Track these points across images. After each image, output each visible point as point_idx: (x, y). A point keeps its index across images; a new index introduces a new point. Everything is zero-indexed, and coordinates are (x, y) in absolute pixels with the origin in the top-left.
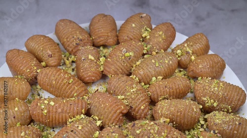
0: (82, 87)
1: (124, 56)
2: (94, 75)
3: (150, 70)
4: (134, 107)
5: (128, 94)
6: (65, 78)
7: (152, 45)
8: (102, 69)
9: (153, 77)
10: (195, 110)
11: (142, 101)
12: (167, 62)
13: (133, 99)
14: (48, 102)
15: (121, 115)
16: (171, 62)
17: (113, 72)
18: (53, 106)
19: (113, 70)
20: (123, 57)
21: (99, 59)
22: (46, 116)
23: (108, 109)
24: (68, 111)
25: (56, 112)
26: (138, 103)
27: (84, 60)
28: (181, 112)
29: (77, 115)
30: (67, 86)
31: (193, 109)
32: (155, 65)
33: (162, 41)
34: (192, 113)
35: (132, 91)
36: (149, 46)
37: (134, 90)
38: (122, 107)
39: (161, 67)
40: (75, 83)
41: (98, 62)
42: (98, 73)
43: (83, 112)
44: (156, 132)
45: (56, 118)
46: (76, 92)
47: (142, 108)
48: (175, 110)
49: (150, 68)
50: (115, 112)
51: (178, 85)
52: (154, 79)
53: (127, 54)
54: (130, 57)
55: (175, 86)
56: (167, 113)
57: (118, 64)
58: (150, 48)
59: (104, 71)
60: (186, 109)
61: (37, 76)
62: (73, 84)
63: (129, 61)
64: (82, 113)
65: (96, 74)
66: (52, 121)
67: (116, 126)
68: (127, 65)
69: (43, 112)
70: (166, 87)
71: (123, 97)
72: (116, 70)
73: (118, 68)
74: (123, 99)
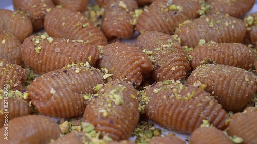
0: (100, 36)
1: (169, 9)
2: (121, 26)
3: (199, 29)
4: (161, 66)
5: (158, 49)
6: (79, 20)
7: (214, 6)
8: (134, 22)
9: (201, 39)
10: (247, 80)
11: (175, 61)
12: (227, 24)
13: (163, 56)
14: (45, 38)
15: (139, 68)
16: (233, 26)
17: (147, 27)
18: (50, 43)
19: (149, 25)
20: (166, 10)
21: (134, 11)
22: (39, 54)
23: (123, 58)
24: (69, 54)
25: (53, 51)
26: (169, 62)
27: (112, 7)
28: (225, 77)
29: (80, 61)
30: (79, 30)
31: (244, 78)
32: (209, 24)
33: (230, 4)
34: (242, 83)
35: (164, 46)
36: (208, 6)
37: (167, 45)
38: (143, 58)
39: (217, 28)
40: (92, 29)
41: (131, 13)
42: (127, 25)
43: (90, 60)
44: (179, 91)
45: (51, 59)
46: (89, 39)
47: (173, 69)
48: (217, 74)
49: (201, 27)
50: (131, 63)
51: (233, 50)
52: (202, 42)
53: (173, 7)
54: (176, 11)
55: (229, 51)
56: (204, 77)
57: (158, 17)
58: (210, 9)
59: (137, 26)
60: (233, 77)
61: (45, 15)
62: (88, 29)
63: (174, 17)
64: (88, 61)
65: (124, 25)
66: (45, 64)
67: (129, 82)
68: (169, 22)
69: (36, 48)
70: (214, 50)
71: (150, 52)
72: (152, 25)
73: (156, 22)
74: (150, 55)
